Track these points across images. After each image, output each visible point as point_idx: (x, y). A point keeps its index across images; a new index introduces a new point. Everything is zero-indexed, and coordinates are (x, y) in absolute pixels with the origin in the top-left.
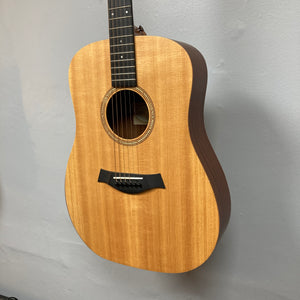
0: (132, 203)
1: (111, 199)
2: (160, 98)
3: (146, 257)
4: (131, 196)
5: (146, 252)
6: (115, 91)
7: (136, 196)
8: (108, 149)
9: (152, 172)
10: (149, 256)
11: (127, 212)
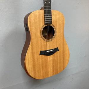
0: (50, 58)
1: (44, 59)
2: (57, 27)
3: (54, 72)
4: (50, 56)
5: (54, 70)
6: (45, 26)
7: (51, 56)
8: (43, 44)
9: (56, 47)
10: (55, 71)
11: (49, 61)
